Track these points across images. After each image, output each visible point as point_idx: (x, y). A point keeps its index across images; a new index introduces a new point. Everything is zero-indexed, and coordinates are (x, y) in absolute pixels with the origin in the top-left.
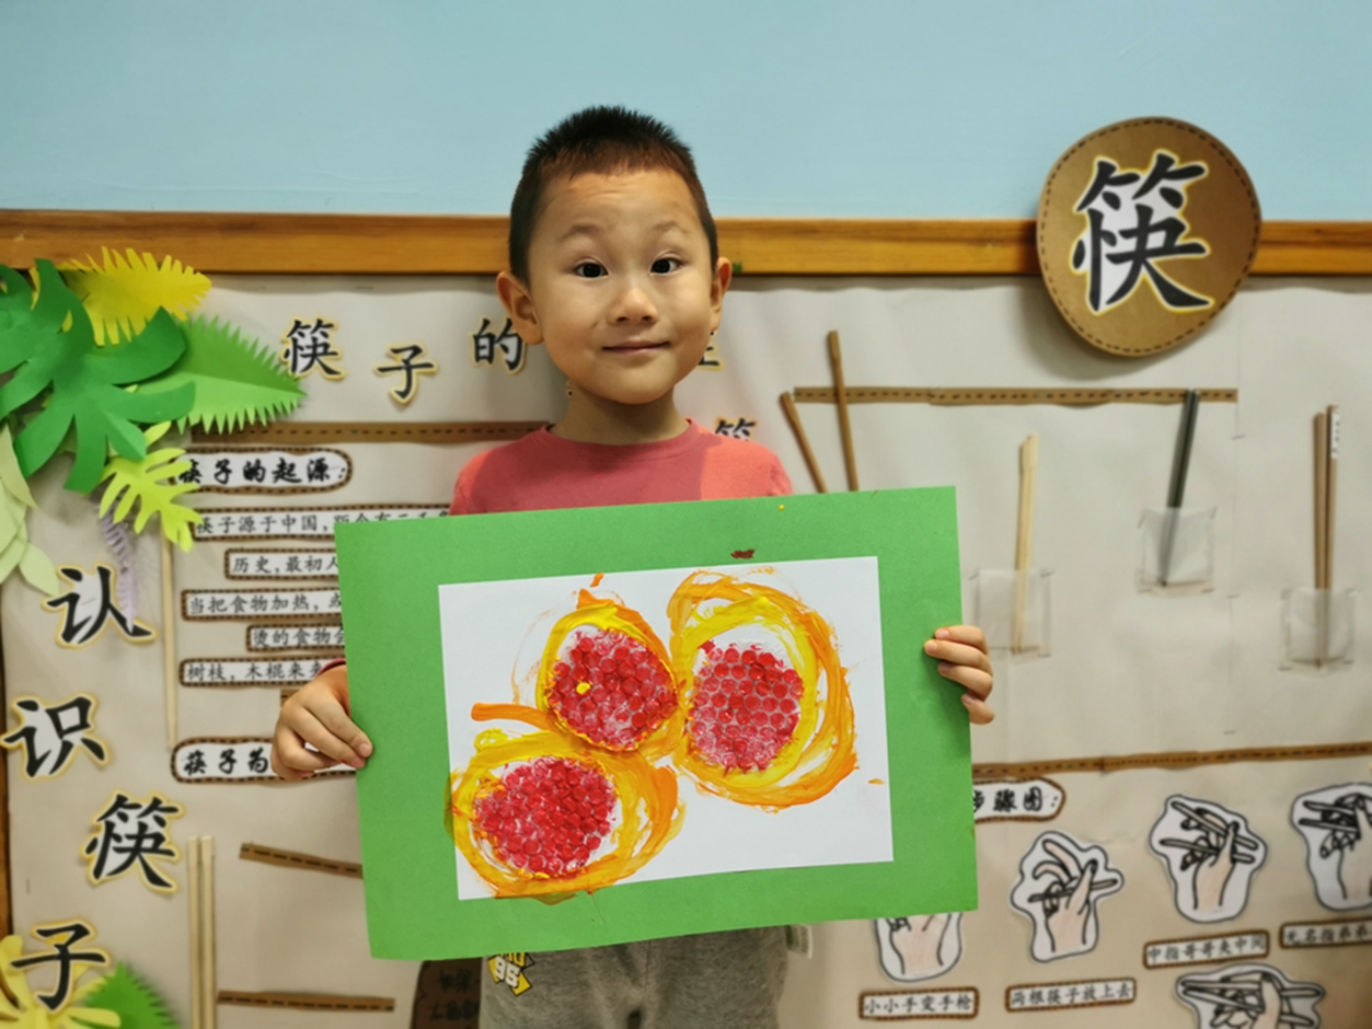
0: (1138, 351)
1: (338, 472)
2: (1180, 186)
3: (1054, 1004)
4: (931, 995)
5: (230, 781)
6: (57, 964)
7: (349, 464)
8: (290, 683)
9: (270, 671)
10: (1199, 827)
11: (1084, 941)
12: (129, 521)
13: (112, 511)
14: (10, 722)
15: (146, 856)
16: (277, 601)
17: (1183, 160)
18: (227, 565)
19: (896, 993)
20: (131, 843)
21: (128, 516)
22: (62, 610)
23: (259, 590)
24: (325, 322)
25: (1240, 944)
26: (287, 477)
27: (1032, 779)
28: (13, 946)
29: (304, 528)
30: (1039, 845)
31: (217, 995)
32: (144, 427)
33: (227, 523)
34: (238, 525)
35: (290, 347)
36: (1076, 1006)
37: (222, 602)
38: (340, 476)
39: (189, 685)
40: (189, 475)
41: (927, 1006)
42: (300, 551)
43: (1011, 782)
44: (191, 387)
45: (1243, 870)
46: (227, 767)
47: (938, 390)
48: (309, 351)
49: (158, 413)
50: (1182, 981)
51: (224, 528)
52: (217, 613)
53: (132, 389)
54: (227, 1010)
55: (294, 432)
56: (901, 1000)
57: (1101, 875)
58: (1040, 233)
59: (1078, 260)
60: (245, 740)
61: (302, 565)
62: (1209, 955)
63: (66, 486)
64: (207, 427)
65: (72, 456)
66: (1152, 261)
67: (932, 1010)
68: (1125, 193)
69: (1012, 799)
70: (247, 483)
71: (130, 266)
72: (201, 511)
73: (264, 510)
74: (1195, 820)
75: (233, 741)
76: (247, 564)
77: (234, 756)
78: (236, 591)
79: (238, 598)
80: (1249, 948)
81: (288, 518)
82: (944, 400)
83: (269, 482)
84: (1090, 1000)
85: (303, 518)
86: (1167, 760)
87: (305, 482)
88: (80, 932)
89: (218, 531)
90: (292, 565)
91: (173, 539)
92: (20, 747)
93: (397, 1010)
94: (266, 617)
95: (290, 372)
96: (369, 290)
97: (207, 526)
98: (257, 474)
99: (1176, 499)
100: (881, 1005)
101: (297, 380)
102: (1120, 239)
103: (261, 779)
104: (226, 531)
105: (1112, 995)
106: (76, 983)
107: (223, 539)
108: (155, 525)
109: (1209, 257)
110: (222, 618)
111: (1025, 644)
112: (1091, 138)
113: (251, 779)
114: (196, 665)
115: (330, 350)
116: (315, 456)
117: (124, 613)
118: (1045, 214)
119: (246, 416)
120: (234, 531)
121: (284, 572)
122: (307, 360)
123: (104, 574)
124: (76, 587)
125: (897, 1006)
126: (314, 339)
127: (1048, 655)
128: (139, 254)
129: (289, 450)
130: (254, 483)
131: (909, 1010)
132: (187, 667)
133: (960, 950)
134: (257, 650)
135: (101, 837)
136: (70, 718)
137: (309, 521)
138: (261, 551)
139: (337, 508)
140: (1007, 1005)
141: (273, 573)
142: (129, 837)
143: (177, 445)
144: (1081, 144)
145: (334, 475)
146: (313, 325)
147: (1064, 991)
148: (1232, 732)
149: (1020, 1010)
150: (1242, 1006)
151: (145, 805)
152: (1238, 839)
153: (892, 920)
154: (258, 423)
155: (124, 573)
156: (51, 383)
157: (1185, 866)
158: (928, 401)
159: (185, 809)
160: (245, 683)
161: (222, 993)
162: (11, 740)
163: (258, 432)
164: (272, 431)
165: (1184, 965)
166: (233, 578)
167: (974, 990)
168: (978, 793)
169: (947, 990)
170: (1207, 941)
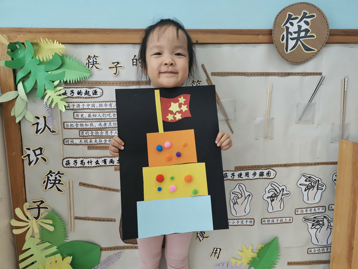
0: (297, 63)
2: (309, 20)
3: (273, 223)
4: (243, 220)
5: (76, 167)
6: (37, 210)
8: (89, 144)
9: (85, 141)
10: (309, 181)
11: (280, 208)
12: (50, 105)
13: (46, 102)
14: (24, 153)
15: (56, 184)
16: (86, 124)
17: (309, 14)
19: (235, 219)
20: (53, 182)
22: (35, 126)
24: (96, 56)
25: (319, 209)
26: (87, 94)
27: (268, 169)
28: (26, 206)
29: (92, 107)
30: (270, 185)
31: (74, 217)
32: (53, 82)
35: (88, 62)
36: (278, 223)
37: (73, 124)
39: (66, 144)
40: (64, 94)
41: (242, 223)
42: (91, 112)
43: (263, 170)
44: (65, 72)
45: (320, 192)
46: (75, 164)
47: (247, 72)
48: (92, 63)
49: (56, 78)
50: (304, 218)
52: (72, 127)
53: (50, 72)
54: (76, 221)
55: (89, 83)
57: (285, 192)
58: (273, 32)
59: (283, 40)
60: (79, 158)
61: (92, 116)
62: (311, 212)
64: (68, 82)
65: (37, 89)
66: (301, 40)
68: (295, 22)
69: (263, 174)
70: (78, 96)
71: (47, 43)
72: (67, 103)
74: (309, 179)
75: (77, 158)
76: (78, 116)
77: (77, 162)
78: (76, 122)
79: (77, 124)
80: (320, 211)
81: (88, 104)
82: (248, 75)
83: (83, 95)
84: (282, 222)
86: (302, 164)
87: (92, 96)
88: (42, 202)
89: (71, 108)
90: (89, 116)
91: (61, 110)
92: (27, 159)
93: (116, 221)
94: (83, 128)
95: (88, 68)
97: (69, 106)
98: (80, 94)
100: (231, 222)
101: (89, 70)
102: (293, 34)
103: (83, 167)
104: (73, 108)
105: (287, 221)
106: (42, 214)
108: (57, 106)
109: (315, 38)
110: (73, 129)
111: (267, 136)
112: (287, 8)
113: (81, 167)
114: (67, 140)
115: (97, 63)
116: (94, 89)
117: (50, 127)
118: (275, 27)
119: (77, 79)
120: (75, 107)
121: (87, 118)
123: (45, 118)
124: (38, 121)
125: (235, 222)
126: (93, 60)
127: (272, 139)
129: (88, 88)
130: (80, 96)
131: (238, 224)
132: (65, 140)
133: (250, 209)
134: (82, 136)
135: (46, 180)
136: (38, 152)
137: (93, 105)
138: (82, 112)
139: (100, 102)
140: (261, 223)
141: (85, 118)
142: (53, 180)
143: (61, 86)
144: (284, 9)
145: (99, 94)
146: (93, 57)
147: (275, 220)
148: (318, 158)
149: (264, 224)
150: (319, 224)
151: (56, 173)
152: (319, 184)
153: (234, 202)
154: (80, 81)
155: (50, 118)
156: (31, 71)
157: (305, 190)
158: (244, 76)
159: (66, 174)
160: (79, 144)
161: (75, 217)
162: (24, 157)
163: (80, 83)
164: (84, 83)
165: (305, 214)
166: (75, 119)
167: (253, 219)
168: (255, 172)
169: (247, 219)
170: (310, 209)
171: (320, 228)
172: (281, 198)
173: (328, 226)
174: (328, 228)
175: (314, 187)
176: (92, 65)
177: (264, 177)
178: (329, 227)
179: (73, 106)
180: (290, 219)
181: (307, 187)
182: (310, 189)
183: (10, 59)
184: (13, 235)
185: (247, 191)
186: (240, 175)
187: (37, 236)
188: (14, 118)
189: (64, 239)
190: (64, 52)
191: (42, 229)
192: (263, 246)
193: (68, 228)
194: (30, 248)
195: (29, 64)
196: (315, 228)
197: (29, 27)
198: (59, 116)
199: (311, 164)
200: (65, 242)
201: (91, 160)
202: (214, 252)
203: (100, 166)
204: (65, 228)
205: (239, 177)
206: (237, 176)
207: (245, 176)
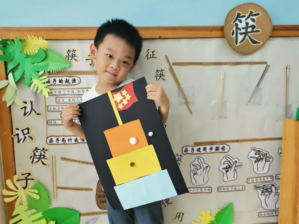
0: (246, 54)
1: (78, 81)
2: (254, 18)
3: (228, 190)
4: (202, 188)
5: (58, 144)
6: (25, 181)
7: (80, 79)
10: (258, 154)
11: (234, 178)
12: (36, 92)
13: (32, 90)
14: (14, 132)
15: (42, 159)
17: (255, 12)
18: (56, 100)
19: (195, 188)
20: (39, 157)
21: (36, 90)
22: (23, 110)
23: (63, 106)
24: (74, 50)
25: (267, 178)
26: (68, 82)
27: (223, 144)
28: (16, 177)
29: (71, 93)
30: (225, 158)
32: (38, 72)
35: (68, 55)
36: (232, 191)
37: (55, 108)
39: (49, 125)
40: (48, 82)
41: (201, 191)
42: (71, 97)
43: (219, 145)
44: (48, 64)
45: (268, 163)
46: (57, 141)
47: (203, 62)
48: (71, 56)
49: (41, 69)
50: (255, 186)
53: (36, 64)
54: (59, 190)
55: (69, 73)
57: (238, 164)
58: (224, 28)
59: (233, 34)
60: (61, 136)
61: (71, 100)
62: (261, 181)
63: (23, 84)
64: (51, 72)
65: (24, 78)
66: (249, 34)
68: (243, 19)
69: (219, 148)
70: (60, 83)
71: (33, 39)
72: (50, 89)
75: (59, 136)
76: (60, 100)
77: (59, 139)
78: (58, 106)
80: (269, 180)
81: (68, 90)
82: (204, 65)
83: (64, 83)
84: (235, 190)
85: (71, 91)
87: (71, 83)
88: (29, 174)
89: (54, 94)
90: (69, 100)
91: (45, 96)
92: (16, 137)
93: (93, 190)
95: (68, 60)
96: (83, 43)
97: (52, 92)
100: (192, 190)
101: (69, 62)
102: (242, 29)
103: (64, 144)
104: (56, 94)
105: (240, 189)
106: (29, 184)
108: (41, 93)
109: (261, 33)
110: (55, 111)
111: (222, 116)
112: (236, 8)
113: (62, 144)
114: (51, 121)
115: (76, 56)
116: (73, 78)
117: (36, 110)
118: (226, 24)
119: (59, 69)
120: (57, 93)
121: (67, 102)
123: (31, 102)
124: (26, 105)
125: (195, 190)
126: (72, 53)
127: (226, 118)
128: (34, 37)
129: (68, 77)
130: (61, 83)
131: (198, 191)
132: (49, 121)
133: (208, 179)
135: (33, 155)
136: (25, 132)
137: (72, 91)
138: (63, 97)
139: (78, 89)
140: (218, 190)
141: (65, 102)
142: (38, 155)
143: (45, 76)
144: (233, 9)
146: (72, 51)
147: (230, 188)
150: (267, 191)
151: (41, 149)
152: (267, 157)
153: (194, 173)
154: (61, 71)
155: (35, 102)
156: (19, 63)
157: (255, 162)
158: (201, 65)
159: (49, 150)
160: (61, 125)
161: (58, 187)
162: (14, 136)
163: (62, 73)
164: (64, 73)
165: (255, 183)
166: (57, 103)
167: (211, 187)
168: (212, 147)
169: (205, 187)
170: (260, 178)
171: (268, 195)
172: (235, 169)
173: (276, 193)
174: (275, 194)
175: (262, 159)
176: (71, 58)
177: (219, 151)
178: (276, 194)
179: (56, 92)
180: (242, 187)
181: (257, 159)
182: (259, 161)
183: (2, 53)
184: (5, 203)
185: (205, 163)
186: (199, 150)
187: (25, 203)
188: (5, 103)
189: (49, 206)
190: (47, 47)
191: (29, 197)
192: (219, 211)
193: (52, 196)
194: (19, 214)
195: (18, 57)
196: (265, 195)
197: (19, 26)
198: (44, 101)
199: (260, 140)
200: (49, 209)
201: (71, 138)
202: (178, 216)
203: (79, 143)
204: (49, 197)
205: (198, 151)
206: (196, 151)
207: (203, 151)
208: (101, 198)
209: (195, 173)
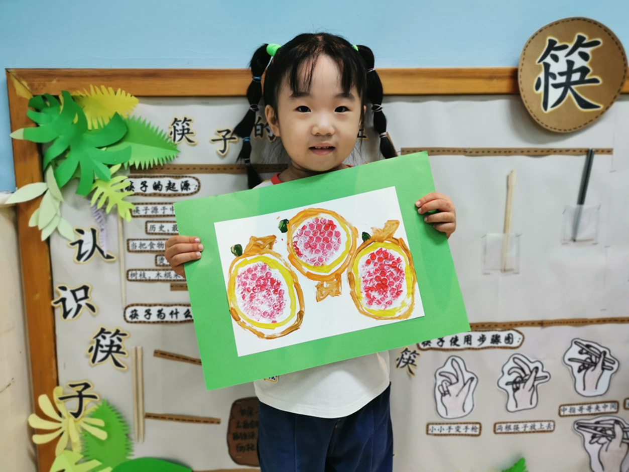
0: (565, 130)
1: (194, 187)
2: (588, 50)
3: (516, 431)
4: (459, 425)
5: (149, 323)
6: (77, 400)
7: (199, 183)
8: (174, 280)
9: (165, 275)
10: (587, 353)
11: (531, 403)
12: (104, 208)
13: (96, 204)
14: (55, 295)
15: (113, 354)
17: (590, 38)
18: (146, 228)
19: (443, 424)
20: (107, 349)
21: (103, 206)
22: (76, 247)
23: (160, 239)
24: (188, 119)
25: (605, 407)
26: (172, 189)
27: (509, 330)
28: (58, 392)
30: (511, 360)
31: (145, 414)
32: (110, 166)
33: (146, 209)
34: (151, 210)
35: (173, 130)
36: (526, 432)
37: (144, 244)
38: (195, 189)
39: (131, 280)
40: (129, 188)
41: (458, 430)
43: (499, 331)
44: (129, 149)
45: (607, 373)
46: (148, 316)
47: (469, 149)
48: (181, 132)
49: (115, 160)
50: (577, 423)
51: (145, 211)
52: (142, 249)
53: (104, 149)
54: (148, 421)
55: (175, 169)
56: (446, 427)
57: (540, 374)
58: (520, 74)
59: (538, 87)
60: (155, 305)
62: (590, 411)
63: (77, 193)
64: (137, 166)
65: (79, 179)
66: (573, 87)
67: (460, 432)
68: (561, 54)
69: (499, 339)
70: (155, 191)
71: (103, 94)
72: (135, 204)
73: (162, 204)
74: (586, 350)
75: (150, 305)
76: (155, 228)
77: (151, 312)
78: (151, 240)
79: (151, 243)
80: (609, 409)
81: (172, 207)
82: (471, 154)
83: (164, 191)
84: (533, 430)
86: (573, 322)
87: (180, 191)
88: (87, 386)
89: (142, 213)
90: (175, 228)
91: (123, 216)
92: (59, 306)
93: (222, 423)
95: (173, 142)
96: (207, 104)
97: (137, 211)
98: (159, 188)
99: (581, 200)
100: (436, 429)
101: (176, 145)
102: (558, 77)
103: (162, 322)
104: (146, 213)
105: (543, 428)
106: (85, 407)
107: (144, 216)
108: (115, 210)
109: (602, 85)
110: (145, 251)
111: (507, 267)
112: (546, 28)
113: (158, 322)
114: (134, 272)
115: (190, 131)
116: (184, 180)
117: (103, 249)
118: (522, 65)
119: (154, 161)
120: (149, 213)
121: (171, 231)
122: (180, 136)
123: (94, 231)
124: (82, 237)
125: (444, 429)
126: (183, 127)
127: (518, 273)
128: (107, 88)
129: (173, 177)
130: (158, 191)
131: (449, 432)
132: (130, 273)
133: (473, 405)
134: (160, 266)
135: (94, 346)
136: (80, 294)
138: (161, 222)
140: (495, 431)
141: (166, 232)
142: (107, 346)
143: (124, 175)
144: (541, 31)
145: (192, 188)
146: (183, 120)
147: (521, 426)
148: (605, 310)
149: (500, 433)
150: (605, 435)
151: (113, 332)
152: (606, 359)
153: (442, 392)
154: (159, 165)
155: (102, 231)
156: (69, 146)
157: (580, 371)
158: (464, 154)
159: (130, 334)
160: (155, 280)
161: (147, 414)
162: (56, 303)
163: (159, 169)
164: (165, 168)
165: (578, 415)
166: (149, 234)
167: (480, 424)
168: (483, 336)
169: (467, 423)
170: (589, 405)
171: (606, 443)
172: (533, 386)
173: (623, 438)
174: (622, 442)
175: (595, 364)
177: (499, 345)
178: (624, 441)
180: (549, 424)
181: (583, 365)
182: (587, 369)
184: (34, 445)
185: (468, 369)
186: (454, 341)
187: (78, 448)
188: (38, 231)
189: (126, 453)
191: (86, 435)
193: (133, 436)
194: (64, 470)
196: (599, 444)
197: (68, 67)
198: (120, 229)
199: (591, 322)
200: (127, 461)
201: (176, 310)
204: (127, 435)
205: (453, 344)
206: (449, 343)
207: (464, 343)
208: (239, 441)
209: (445, 392)
